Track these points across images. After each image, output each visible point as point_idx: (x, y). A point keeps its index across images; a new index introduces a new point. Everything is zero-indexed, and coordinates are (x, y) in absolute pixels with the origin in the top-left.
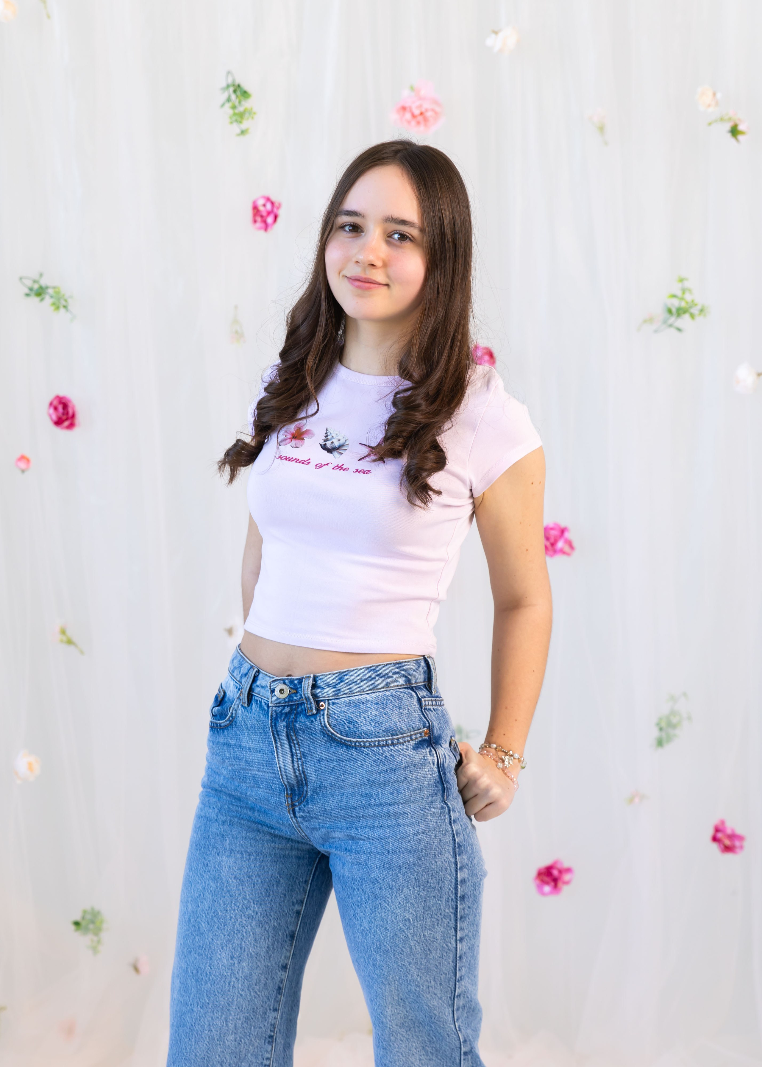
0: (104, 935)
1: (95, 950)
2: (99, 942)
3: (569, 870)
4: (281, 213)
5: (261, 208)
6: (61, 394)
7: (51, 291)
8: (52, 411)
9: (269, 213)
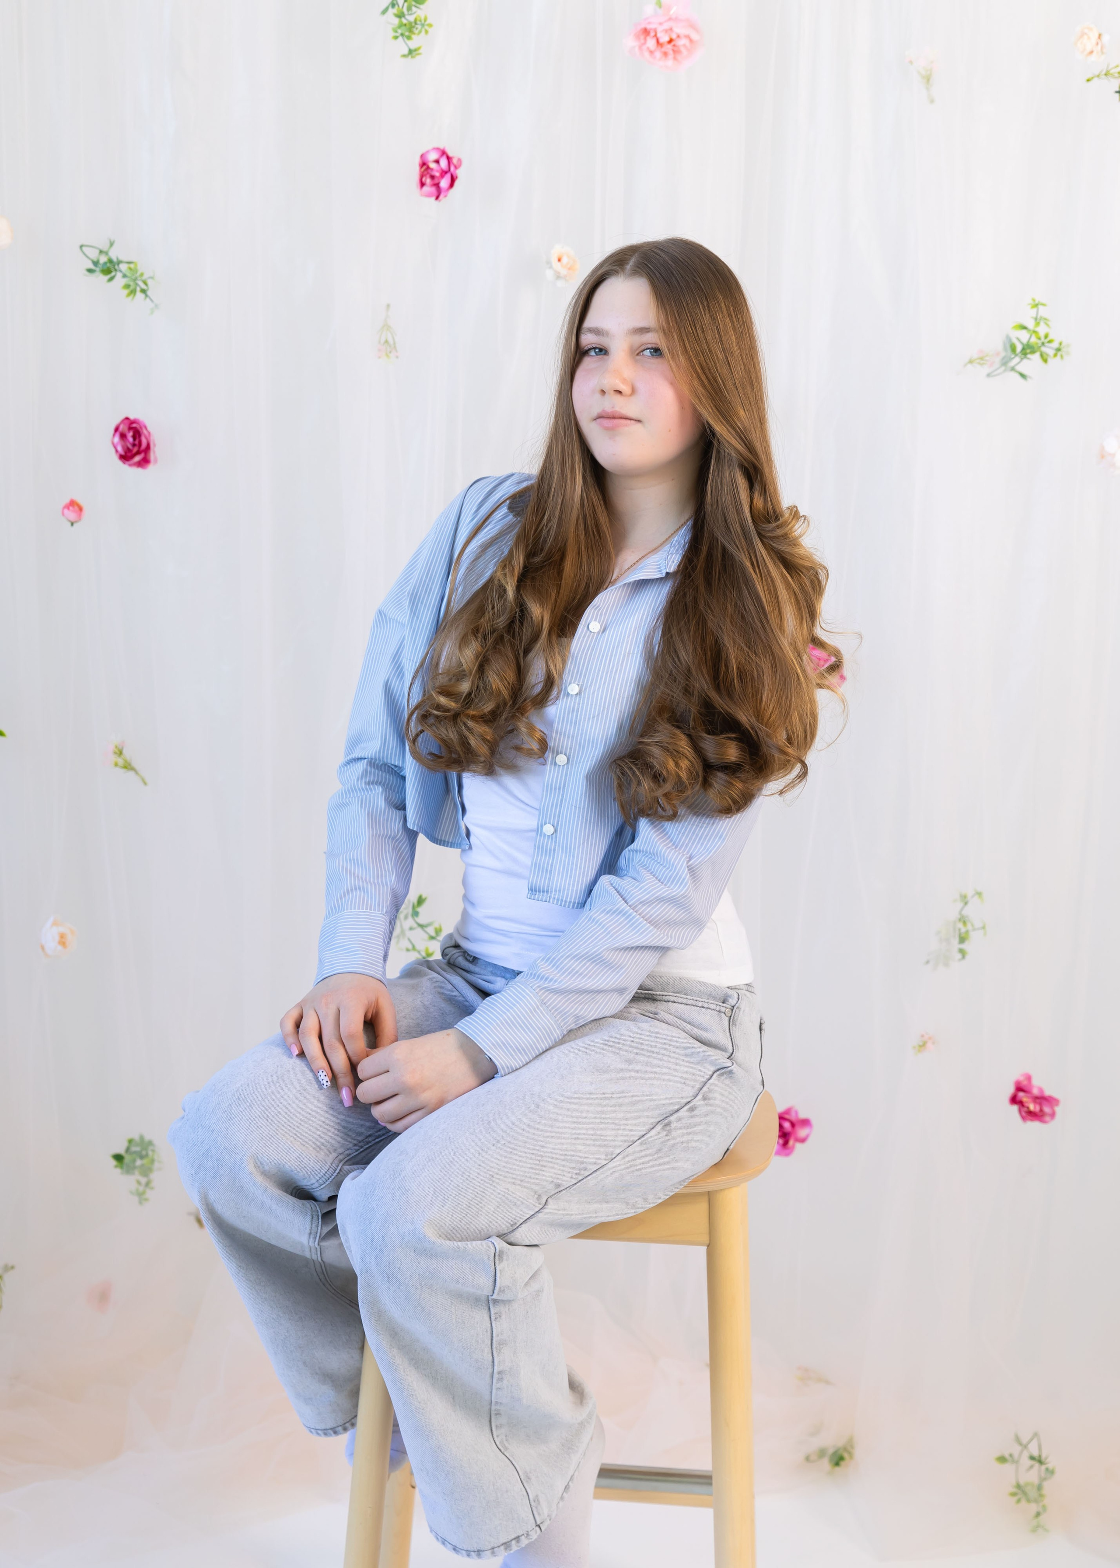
0: (155, 1176)
1: (141, 1196)
2: (147, 1184)
3: (806, 1123)
4: (460, 173)
5: (433, 165)
6: (132, 417)
7: (124, 267)
8: (117, 439)
9: (444, 173)
